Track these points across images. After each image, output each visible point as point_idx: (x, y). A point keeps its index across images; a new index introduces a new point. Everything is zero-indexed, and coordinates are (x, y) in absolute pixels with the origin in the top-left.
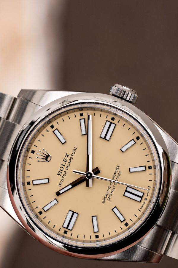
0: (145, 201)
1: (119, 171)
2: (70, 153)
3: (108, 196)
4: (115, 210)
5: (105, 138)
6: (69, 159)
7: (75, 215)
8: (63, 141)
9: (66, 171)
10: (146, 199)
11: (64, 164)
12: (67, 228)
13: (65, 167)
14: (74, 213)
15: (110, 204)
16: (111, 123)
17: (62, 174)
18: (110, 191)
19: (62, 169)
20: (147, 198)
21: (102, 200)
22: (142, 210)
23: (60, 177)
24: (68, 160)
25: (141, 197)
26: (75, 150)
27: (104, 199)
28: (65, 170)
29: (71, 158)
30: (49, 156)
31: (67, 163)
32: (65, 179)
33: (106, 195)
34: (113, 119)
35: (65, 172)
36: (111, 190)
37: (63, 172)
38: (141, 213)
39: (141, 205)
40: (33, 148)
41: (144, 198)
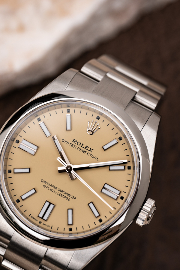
0: (38, 222)
1: (71, 198)
2: (94, 153)
3: (47, 185)
4: (33, 191)
5: (104, 188)
6: (88, 151)
7: (33, 152)
8: (105, 147)
9: (77, 148)
10: (40, 223)
11: (84, 146)
13: (80, 147)
15: (40, 186)
16: (118, 195)
17: (73, 143)
18: (52, 188)
19: (79, 144)
20: (42, 224)
21: (44, 180)
22: (30, 218)
23: (71, 141)
24: (87, 150)
25: (42, 218)
26: (95, 158)
27: (45, 182)
28: (78, 146)
29: (88, 153)
31: (84, 149)
32: (69, 146)
33: (48, 184)
34: (122, 198)
35: (75, 147)
36: (53, 189)
37: (76, 144)
38: (28, 216)
39: (35, 217)
40: (102, 118)
41: (41, 220)
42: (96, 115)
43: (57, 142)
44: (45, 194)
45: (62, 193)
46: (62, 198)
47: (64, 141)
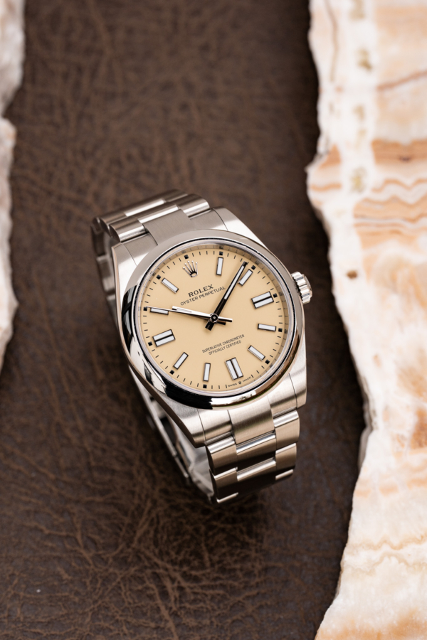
0: (238, 384)
1: (240, 339)
2: (215, 287)
3: (212, 350)
4: (208, 366)
5: (254, 303)
6: (210, 291)
7: (172, 338)
8: (219, 272)
9: (199, 298)
10: (240, 383)
11: (202, 290)
12: (155, 341)
13: (200, 294)
14: (172, 335)
15: (207, 357)
16: (271, 297)
17: (192, 297)
18: (217, 348)
19: (196, 293)
20: (242, 382)
21: (204, 349)
22: (229, 388)
23: (188, 298)
24: (208, 290)
25: (238, 377)
26: (221, 289)
27: (207, 350)
28: (198, 296)
29: (211, 292)
30: (196, 273)
31: (205, 292)
32: (192, 303)
33: (211, 348)
34: (275, 296)
35: (196, 298)
36: (219, 347)
37: (195, 296)
38: (226, 389)
39: (232, 383)
40: (189, 255)
41: (239, 380)
42: (182, 257)
43: (180, 309)
44: (218, 359)
45: (229, 344)
46: (233, 347)
47: (183, 303)
